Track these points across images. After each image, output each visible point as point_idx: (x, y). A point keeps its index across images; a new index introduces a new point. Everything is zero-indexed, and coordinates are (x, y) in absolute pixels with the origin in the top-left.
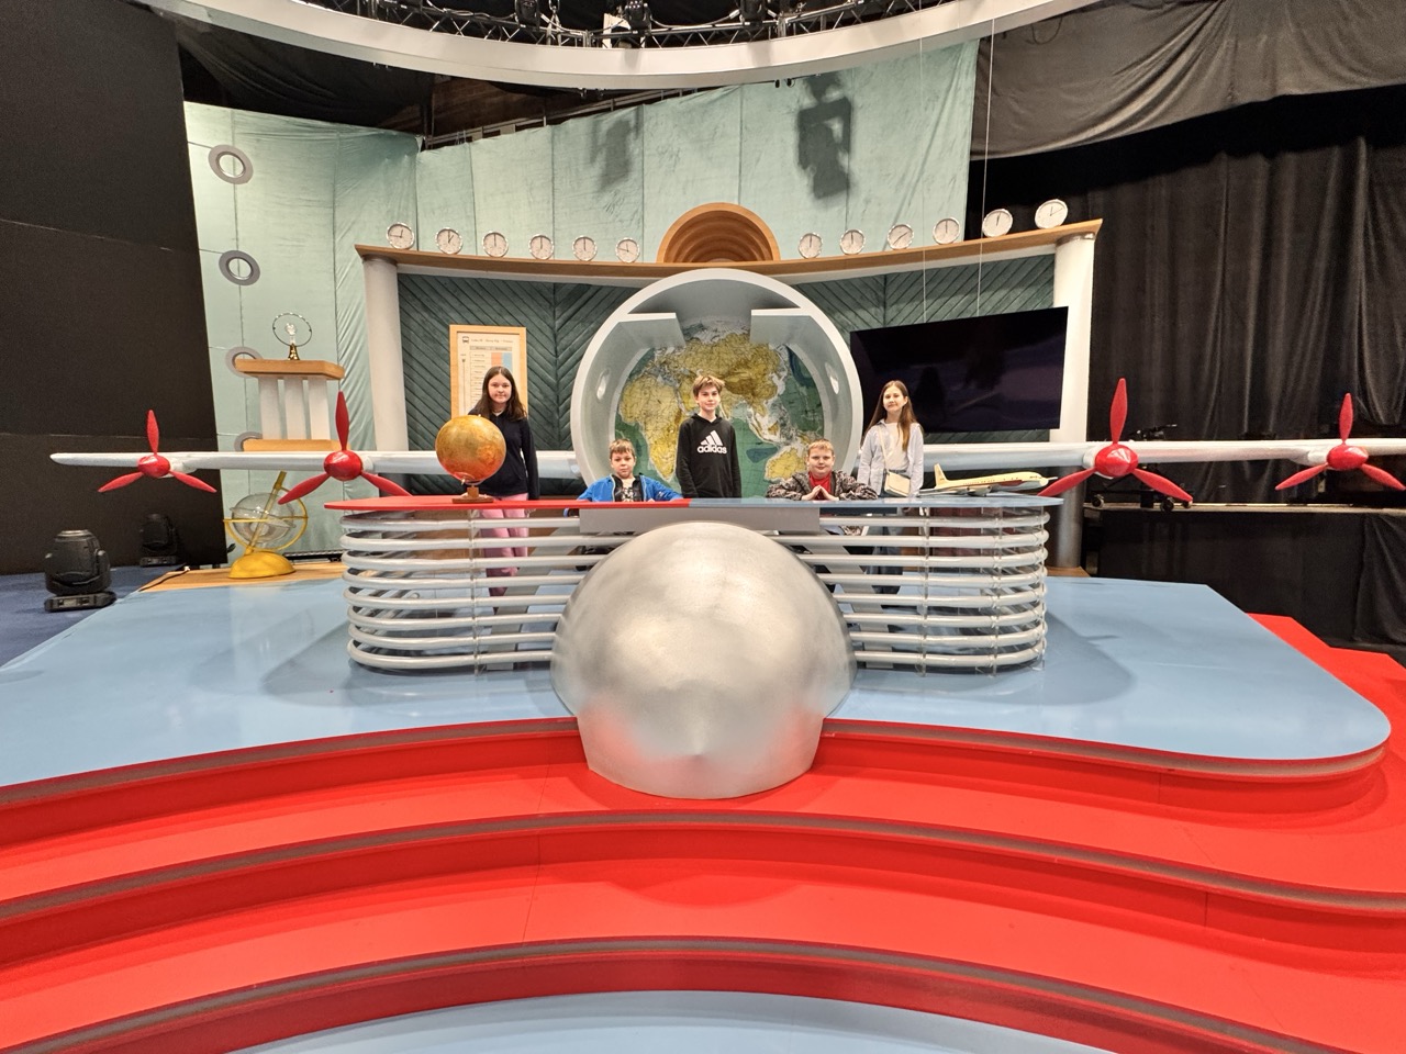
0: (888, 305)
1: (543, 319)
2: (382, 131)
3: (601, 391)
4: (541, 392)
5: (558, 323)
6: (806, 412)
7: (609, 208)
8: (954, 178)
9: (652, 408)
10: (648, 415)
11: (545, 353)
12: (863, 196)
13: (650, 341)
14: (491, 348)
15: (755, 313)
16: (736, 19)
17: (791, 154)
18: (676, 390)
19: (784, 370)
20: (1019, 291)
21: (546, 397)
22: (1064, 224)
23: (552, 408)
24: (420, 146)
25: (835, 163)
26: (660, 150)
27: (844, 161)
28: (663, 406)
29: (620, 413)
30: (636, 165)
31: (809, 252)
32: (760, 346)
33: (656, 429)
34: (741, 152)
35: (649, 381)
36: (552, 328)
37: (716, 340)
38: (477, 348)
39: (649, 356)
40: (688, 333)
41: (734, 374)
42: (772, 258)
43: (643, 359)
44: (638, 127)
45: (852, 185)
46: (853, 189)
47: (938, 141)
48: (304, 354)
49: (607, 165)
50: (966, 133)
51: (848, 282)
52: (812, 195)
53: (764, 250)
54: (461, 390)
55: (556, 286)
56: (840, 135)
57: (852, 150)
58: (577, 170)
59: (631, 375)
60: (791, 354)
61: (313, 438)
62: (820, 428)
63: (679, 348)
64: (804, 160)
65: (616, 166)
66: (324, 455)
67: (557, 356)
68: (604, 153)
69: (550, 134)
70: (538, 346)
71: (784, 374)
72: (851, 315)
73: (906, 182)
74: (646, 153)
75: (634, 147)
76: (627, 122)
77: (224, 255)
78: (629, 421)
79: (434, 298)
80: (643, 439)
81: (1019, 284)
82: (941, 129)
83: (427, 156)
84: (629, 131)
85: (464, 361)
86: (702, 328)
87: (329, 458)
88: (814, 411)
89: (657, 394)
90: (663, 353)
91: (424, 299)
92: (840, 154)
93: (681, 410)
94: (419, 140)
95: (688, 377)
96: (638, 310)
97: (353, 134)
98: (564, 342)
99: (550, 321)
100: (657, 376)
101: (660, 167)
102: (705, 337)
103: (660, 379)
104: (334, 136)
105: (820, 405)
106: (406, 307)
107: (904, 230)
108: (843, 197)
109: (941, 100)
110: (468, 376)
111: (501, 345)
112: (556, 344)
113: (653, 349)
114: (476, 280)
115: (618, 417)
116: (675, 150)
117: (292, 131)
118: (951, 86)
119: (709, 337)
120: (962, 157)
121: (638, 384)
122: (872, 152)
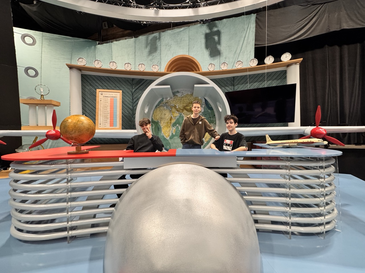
0: (235, 85)
1: (129, 89)
2: (87, 40)
3: (146, 111)
4: (128, 111)
5: (133, 90)
6: (210, 117)
7: (151, 60)
8: (250, 52)
9: (163, 116)
10: (161, 118)
11: (129, 100)
12: (224, 56)
13: (162, 96)
14: (110, 97)
15: (195, 86)
16: (188, 3)
17: (203, 45)
18: (170, 111)
19: (203, 105)
20: (275, 81)
21: (129, 113)
22: (290, 60)
23: (131, 116)
24: (98, 44)
25: (216, 48)
26: (166, 44)
27: (219, 47)
28: (166, 116)
29: (153, 118)
30: (159, 49)
31: (212, 69)
32: (196, 98)
33: (164, 123)
34: (189, 45)
35: (162, 108)
36: (132, 92)
37: (182, 96)
38: (106, 97)
39: (162, 100)
40: (174, 94)
41: (188, 106)
42: (199, 71)
43: (160, 101)
44: (159, 38)
45: (221, 54)
47: (245, 42)
48: (46, 98)
49: (151, 49)
50: (253, 39)
51: (222, 79)
52: (210, 56)
53: (197, 69)
54: (99, 110)
55: (133, 79)
56: (217, 40)
57: (221, 43)
58: (142, 50)
59: (156, 106)
60: (206, 100)
61: (47, 126)
62: (215, 122)
63: (171, 98)
64: (207, 47)
65: (153, 48)
66: (46, 131)
67: (133, 100)
68: (150, 45)
69: (134, 40)
70: (126, 96)
71: (204, 106)
74: (162, 45)
75: (158, 44)
76: (157, 37)
77: (26, 68)
78: (155, 120)
79: (94, 82)
80: (160, 126)
81: (275, 79)
82: (246, 39)
83: (99, 46)
84: (157, 39)
85: (101, 101)
86: (178, 92)
87: (48, 132)
88: (213, 117)
89: (164, 112)
90: (166, 100)
91: (90, 82)
92: (217, 45)
93: (172, 117)
94: (98, 42)
95: (174, 107)
96: (158, 85)
97: (79, 40)
98: (135, 96)
99: (131, 89)
100: (164, 107)
101: (166, 49)
102: (179, 95)
103: (165, 107)
104: (73, 41)
105: (215, 115)
106: (85, 85)
107: (240, 62)
108: (218, 57)
109: (246, 30)
110: (102, 106)
111: (114, 96)
112: (133, 96)
113: (163, 99)
114: (108, 77)
116: (170, 44)
117: (61, 39)
118: (248, 27)
120: (252, 46)
121: (158, 109)
122: (226, 45)
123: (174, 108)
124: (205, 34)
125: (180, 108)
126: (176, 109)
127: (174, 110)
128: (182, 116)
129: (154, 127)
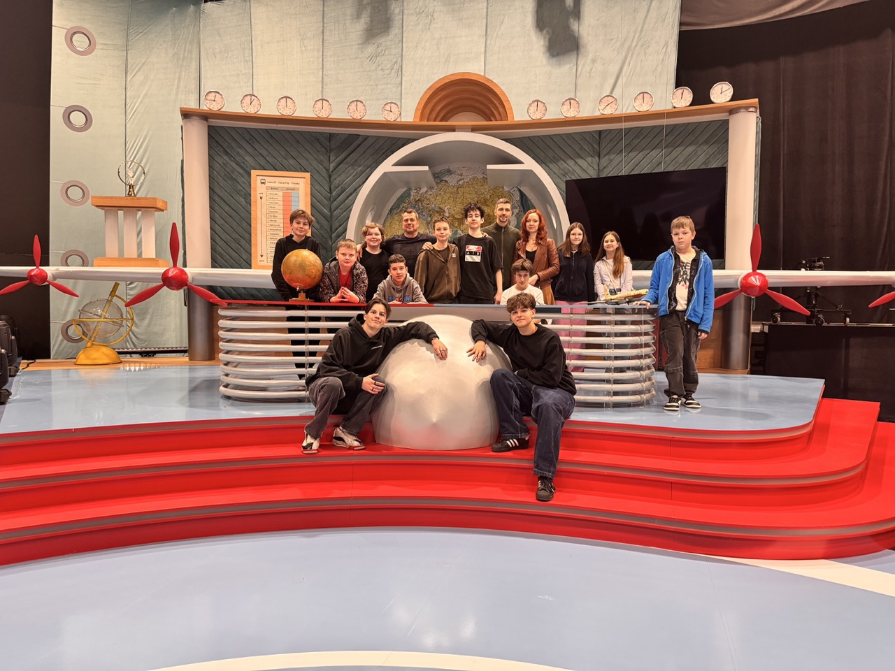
0: (602, 156)
1: (321, 163)
5: (332, 166)
7: (372, 58)
8: (666, 44)
12: (591, 56)
13: (407, 183)
14: (282, 188)
15: (489, 167)
17: (530, 19)
21: (321, 226)
22: (731, 100)
23: (326, 236)
25: (567, 28)
27: (574, 26)
30: (396, 22)
31: (537, 116)
32: (497, 188)
34: (487, 15)
36: (327, 170)
37: (461, 182)
38: (272, 188)
39: (407, 195)
40: (438, 177)
45: (581, 47)
46: (582, 50)
49: (371, 21)
52: (548, 54)
53: (501, 110)
54: (259, 221)
55: (331, 135)
57: (582, 17)
59: (391, 210)
60: (522, 195)
61: (143, 257)
63: (431, 188)
64: (540, 24)
65: (379, 21)
67: (331, 193)
68: (368, 12)
70: (318, 186)
72: (571, 163)
73: (627, 45)
75: (395, 7)
77: (67, 109)
81: (706, 142)
83: (208, 8)
85: (261, 198)
86: (449, 172)
87: (166, 272)
90: (418, 192)
92: (572, 20)
95: (438, 212)
96: (398, 164)
98: (337, 182)
99: (326, 164)
102: (452, 180)
106: (212, 153)
107: (611, 99)
110: (264, 210)
111: (291, 186)
113: (410, 189)
119: (455, 181)
122: (598, 20)
125: (453, 216)
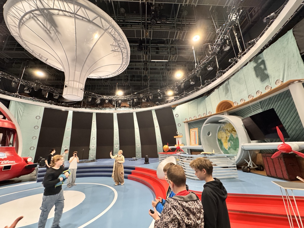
7: (227, 98)
9: (222, 136)
10: (222, 138)
14: (194, 131)
18: (225, 133)
25: (264, 73)
26: (232, 85)
28: (224, 136)
33: (223, 140)
35: (221, 131)
43: (219, 128)
46: (270, 77)
54: (191, 137)
56: (264, 67)
57: (267, 69)
58: (222, 93)
64: (257, 76)
68: (225, 89)
69: (218, 90)
74: (230, 87)
76: (227, 83)
77: (178, 124)
78: (219, 139)
80: (222, 142)
85: (192, 133)
89: (222, 134)
92: (265, 71)
93: (227, 136)
101: (233, 88)
103: (222, 131)
108: (268, 79)
115: (218, 138)
116: (234, 84)
120: (298, 56)
121: (219, 132)
123: (227, 130)
124: (253, 68)
125: (230, 130)
126: (228, 131)
127: (227, 132)
128: (232, 135)
129: (219, 143)
